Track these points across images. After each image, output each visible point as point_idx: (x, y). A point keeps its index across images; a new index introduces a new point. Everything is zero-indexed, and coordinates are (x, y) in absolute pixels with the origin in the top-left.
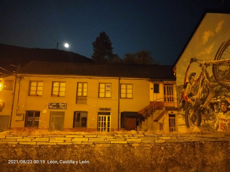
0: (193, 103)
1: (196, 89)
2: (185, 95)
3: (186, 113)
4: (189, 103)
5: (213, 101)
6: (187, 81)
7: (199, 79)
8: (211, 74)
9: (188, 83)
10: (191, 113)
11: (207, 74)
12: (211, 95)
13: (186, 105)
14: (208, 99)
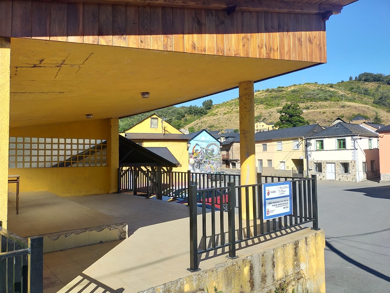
6: (194, 152)
7: (200, 153)
10: (196, 164)
11: (203, 152)
12: (204, 159)
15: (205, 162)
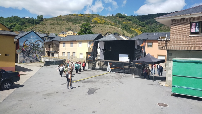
0: (27, 51)
1: (28, 48)
2: (24, 49)
3: (23, 54)
4: (25, 51)
5: (33, 51)
7: (29, 46)
8: (33, 46)
9: (25, 46)
10: (26, 54)
11: (32, 45)
12: (32, 50)
13: (24, 52)
14: (32, 51)
15: (32, 52)
